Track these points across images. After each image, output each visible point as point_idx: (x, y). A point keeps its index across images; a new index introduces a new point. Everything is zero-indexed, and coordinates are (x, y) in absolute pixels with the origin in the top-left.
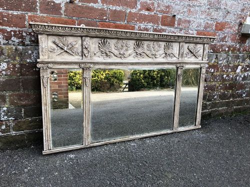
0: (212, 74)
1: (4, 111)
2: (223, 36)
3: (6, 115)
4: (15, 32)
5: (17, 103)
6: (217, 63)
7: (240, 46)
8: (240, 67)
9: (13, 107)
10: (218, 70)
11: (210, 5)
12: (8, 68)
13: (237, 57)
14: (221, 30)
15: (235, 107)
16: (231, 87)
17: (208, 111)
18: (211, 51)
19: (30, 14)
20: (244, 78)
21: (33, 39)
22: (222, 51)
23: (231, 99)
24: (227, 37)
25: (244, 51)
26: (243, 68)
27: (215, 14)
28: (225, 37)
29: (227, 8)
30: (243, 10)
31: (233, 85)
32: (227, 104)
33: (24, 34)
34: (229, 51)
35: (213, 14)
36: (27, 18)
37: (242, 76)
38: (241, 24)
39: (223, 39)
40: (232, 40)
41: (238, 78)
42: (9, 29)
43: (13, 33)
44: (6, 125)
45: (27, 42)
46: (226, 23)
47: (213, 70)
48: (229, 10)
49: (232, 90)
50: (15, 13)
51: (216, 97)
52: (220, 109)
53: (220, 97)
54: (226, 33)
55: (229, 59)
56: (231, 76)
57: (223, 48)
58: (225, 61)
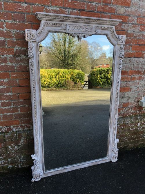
0: (123, 129)
1: (22, 158)
2: (128, 109)
3: (23, 159)
4: (26, 125)
5: (27, 154)
6: (125, 123)
7: (139, 112)
8: (139, 123)
9: (25, 156)
10: (126, 126)
12: (24, 141)
13: (137, 119)
14: (126, 106)
15: (139, 143)
16: (135, 133)
17: (122, 147)
18: (122, 117)
20: (143, 128)
22: (128, 116)
23: (136, 139)
24: (131, 109)
25: (142, 113)
26: (141, 123)
28: (129, 109)
30: (139, 95)
31: (137, 132)
32: (134, 142)
33: (30, 126)
34: (132, 115)
35: (121, 100)
37: (142, 127)
39: (128, 110)
40: (134, 109)
41: (139, 129)
42: (24, 125)
43: (25, 126)
44: (23, 163)
46: (129, 102)
47: (123, 127)
48: (130, 96)
49: (136, 135)
50: (27, 119)
51: (126, 139)
52: (130, 145)
53: (129, 139)
54: (129, 107)
55: (132, 120)
56: (135, 128)
57: (129, 114)
58: (130, 122)
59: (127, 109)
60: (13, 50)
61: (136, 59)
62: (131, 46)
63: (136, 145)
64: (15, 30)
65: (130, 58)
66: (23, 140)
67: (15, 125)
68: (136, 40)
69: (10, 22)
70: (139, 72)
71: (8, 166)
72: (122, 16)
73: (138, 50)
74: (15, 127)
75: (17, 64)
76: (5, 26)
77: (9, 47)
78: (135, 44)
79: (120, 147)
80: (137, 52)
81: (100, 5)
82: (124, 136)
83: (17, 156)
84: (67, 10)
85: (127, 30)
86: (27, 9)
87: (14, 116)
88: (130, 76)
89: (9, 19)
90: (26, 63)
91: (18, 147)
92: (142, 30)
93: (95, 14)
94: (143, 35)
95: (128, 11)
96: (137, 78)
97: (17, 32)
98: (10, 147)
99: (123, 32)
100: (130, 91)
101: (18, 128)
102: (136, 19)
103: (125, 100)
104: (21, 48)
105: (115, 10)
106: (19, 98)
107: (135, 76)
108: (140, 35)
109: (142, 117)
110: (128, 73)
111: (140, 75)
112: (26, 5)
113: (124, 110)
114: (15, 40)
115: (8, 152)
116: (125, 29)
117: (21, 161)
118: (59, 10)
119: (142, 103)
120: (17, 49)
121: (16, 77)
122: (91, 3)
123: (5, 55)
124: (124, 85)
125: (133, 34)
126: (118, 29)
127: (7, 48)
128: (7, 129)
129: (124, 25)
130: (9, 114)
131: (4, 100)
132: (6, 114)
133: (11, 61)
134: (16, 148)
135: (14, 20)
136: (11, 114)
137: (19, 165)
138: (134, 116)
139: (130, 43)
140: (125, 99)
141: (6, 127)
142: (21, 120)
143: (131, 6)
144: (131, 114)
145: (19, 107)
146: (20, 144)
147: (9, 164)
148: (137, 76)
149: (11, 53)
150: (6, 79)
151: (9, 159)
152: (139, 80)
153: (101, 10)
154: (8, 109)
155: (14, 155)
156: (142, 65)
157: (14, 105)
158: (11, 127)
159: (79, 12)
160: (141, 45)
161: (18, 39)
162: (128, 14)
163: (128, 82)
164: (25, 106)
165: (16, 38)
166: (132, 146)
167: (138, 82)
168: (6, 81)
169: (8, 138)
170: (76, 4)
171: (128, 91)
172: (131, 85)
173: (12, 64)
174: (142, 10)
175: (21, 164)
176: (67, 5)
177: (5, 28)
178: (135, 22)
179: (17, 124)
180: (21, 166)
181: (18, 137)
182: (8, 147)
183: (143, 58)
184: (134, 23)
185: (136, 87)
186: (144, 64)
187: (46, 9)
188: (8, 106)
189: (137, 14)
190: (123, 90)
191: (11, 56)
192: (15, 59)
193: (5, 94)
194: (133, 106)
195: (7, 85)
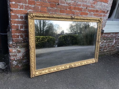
88: (100, 14)
110: (99, 11)
111: (105, 14)
121: (39, 5)
148: (103, 14)
183: (107, 3)
186: (107, 7)
195: (33, 9)
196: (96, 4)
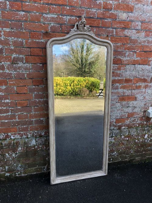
1: (19, 166)
2: (134, 119)
3: (20, 167)
4: (24, 133)
5: (25, 163)
6: (130, 135)
7: (147, 123)
8: (146, 136)
9: (23, 164)
10: (131, 138)
11: (122, 106)
12: (22, 149)
13: (144, 130)
14: (132, 116)
15: (147, 157)
16: (142, 146)
17: (127, 160)
18: (127, 127)
19: (30, 126)
21: (32, 135)
23: (144, 152)
24: (137, 119)
25: (150, 124)
26: (149, 135)
27: (126, 110)
28: (135, 120)
29: (135, 105)
30: (145, 104)
31: (144, 145)
32: (141, 155)
33: (28, 134)
34: (139, 126)
35: (125, 109)
36: (29, 127)
37: (149, 140)
38: (145, 112)
39: (134, 121)
40: (141, 120)
41: (146, 141)
42: (22, 133)
45: (29, 136)
46: (134, 112)
47: (127, 139)
48: (136, 106)
49: (144, 148)
50: (24, 127)
51: (132, 152)
52: (136, 158)
53: (135, 152)
54: (135, 117)
55: (138, 132)
56: (141, 140)
57: (135, 125)
58: (135, 133)
59: (132, 119)
60: (11, 57)
61: (141, 66)
62: (136, 52)
63: (144, 158)
64: (13, 38)
65: (134, 65)
66: (20, 148)
67: (13, 133)
68: (140, 47)
69: (8, 30)
70: (145, 81)
71: (5, 174)
72: (125, 21)
73: (144, 57)
74: (13, 134)
75: (14, 71)
76: (3, 34)
77: (7, 54)
78: (139, 50)
79: (126, 160)
80: (142, 59)
81: (100, 11)
82: (130, 148)
83: (15, 165)
84: (65, 17)
85: (130, 36)
86: (25, 17)
87: (12, 123)
88: (135, 84)
89: (7, 27)
90: (24, 70)
91: (15, 155)
92: (148, 36)
93: (95, 21)
94: (148, 41)
95: (131, 17)
96: (142, 86)
97: (15, 40)
98: (7, 154)
99: (126, 38)
100: (136, 100)
101: (16, 135)
102: (141, 24)
103: (130, 110)
104: (19, 55)
105: (117, 16)
106: (17, 105)
107: (140, 84)
108: (145, 41)
109: (150, 129)
110: (133, 81)
111: (146, 84)
112: (24, 13)
113: (129, 120)
114: (13, 48)
115: (6, 160)
116: (128, 35)
117: (19, 169)
118: (57, 17)
119: (149, 113)
120: (14, 57)
121: (14, 84)
122: (91, 10)
123: (3, 63)
124: (129, 94)
125: (137, 40)
126: (120, 35)
127: (5, 56)
128: (5, 137)
129: (127, 31)
130: (6, 121)
131: (2, 107)
132: (4, 121)
133: (8, 69)
134: (13, 156)
135: (12, 28)
136: (9, 121)
137: (17, 173)
138: (140, 127)
139: (134, 49)
140: (130, 108)
141: (4, 134)
142: (19, 128)
143: (134, 11)
144: (137, 125)
145: (17, 114)
146: (17, 152)
147: (6, 172)
148: (143, 84)
149: (8, 61)
150: (4, 86)
151: (6, 167)
152: (145, 89)
153: (101, 16)
154: (6, 116)
155: (12, 163)
156: (148, 73)
157: (11, 112)
158: (9, 134)
159: (78, 18)
160: (147, 51)
161: (16, 47)
162: (131, 20)
163: (133, 91)
164: (23, 113)
165: (13, 46)
166: (139, 160)
167: (144, 90)
168: (4, 88)
169: (5, 145)
170: (75, 10)
171: (134, 101)
172: (136, 94)
173: (9, 71)
174: (147, 15)
175: (19, 173)
176: (65, 12)
177: (3, 36)
178: (139, 28)
179: (14, 132)
180: (18, 175)
181: (15, 144)
182: (5, 155)
183: (149, 65)
184: (137, 28)
185: (142, 97)
186: (150, 72)
187: (44, 17)
188: (6, 113)
189: (141, 20)
190: (128, 99)
191: (9, 63)
192: (13, 66)
193: (3, 101)
194: (139, 116)
195: (4, 92)
196: (124, 69)
